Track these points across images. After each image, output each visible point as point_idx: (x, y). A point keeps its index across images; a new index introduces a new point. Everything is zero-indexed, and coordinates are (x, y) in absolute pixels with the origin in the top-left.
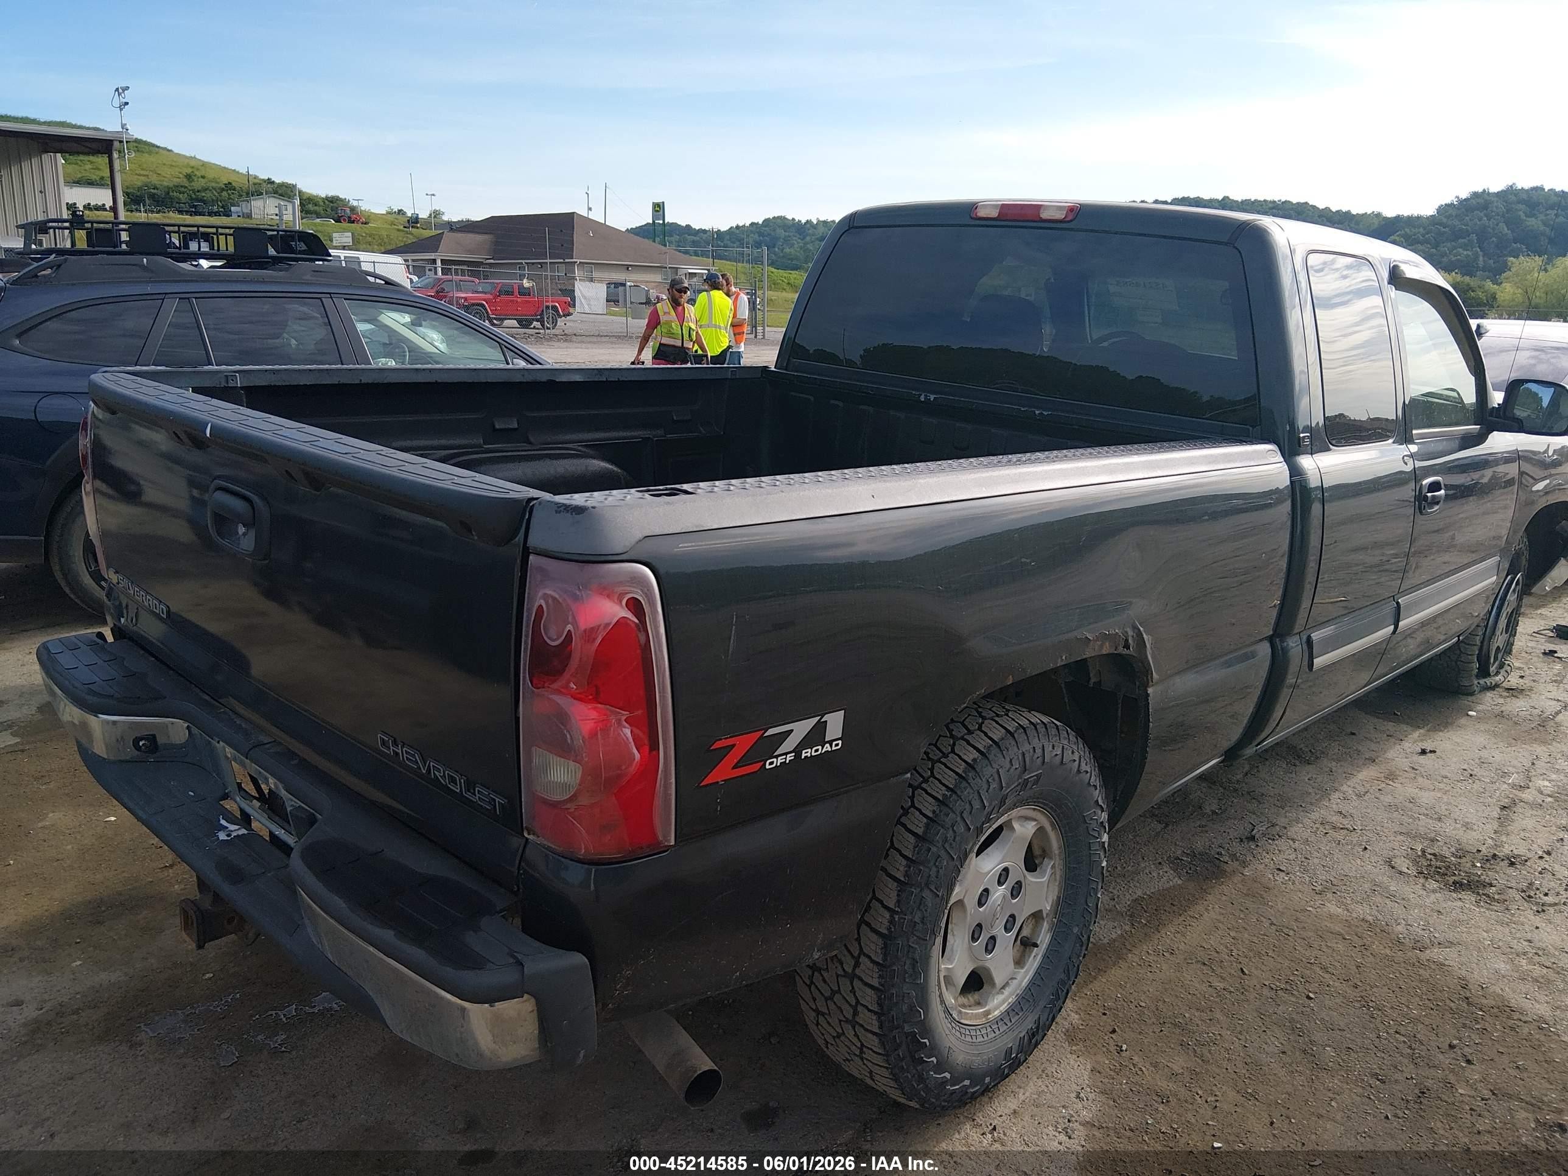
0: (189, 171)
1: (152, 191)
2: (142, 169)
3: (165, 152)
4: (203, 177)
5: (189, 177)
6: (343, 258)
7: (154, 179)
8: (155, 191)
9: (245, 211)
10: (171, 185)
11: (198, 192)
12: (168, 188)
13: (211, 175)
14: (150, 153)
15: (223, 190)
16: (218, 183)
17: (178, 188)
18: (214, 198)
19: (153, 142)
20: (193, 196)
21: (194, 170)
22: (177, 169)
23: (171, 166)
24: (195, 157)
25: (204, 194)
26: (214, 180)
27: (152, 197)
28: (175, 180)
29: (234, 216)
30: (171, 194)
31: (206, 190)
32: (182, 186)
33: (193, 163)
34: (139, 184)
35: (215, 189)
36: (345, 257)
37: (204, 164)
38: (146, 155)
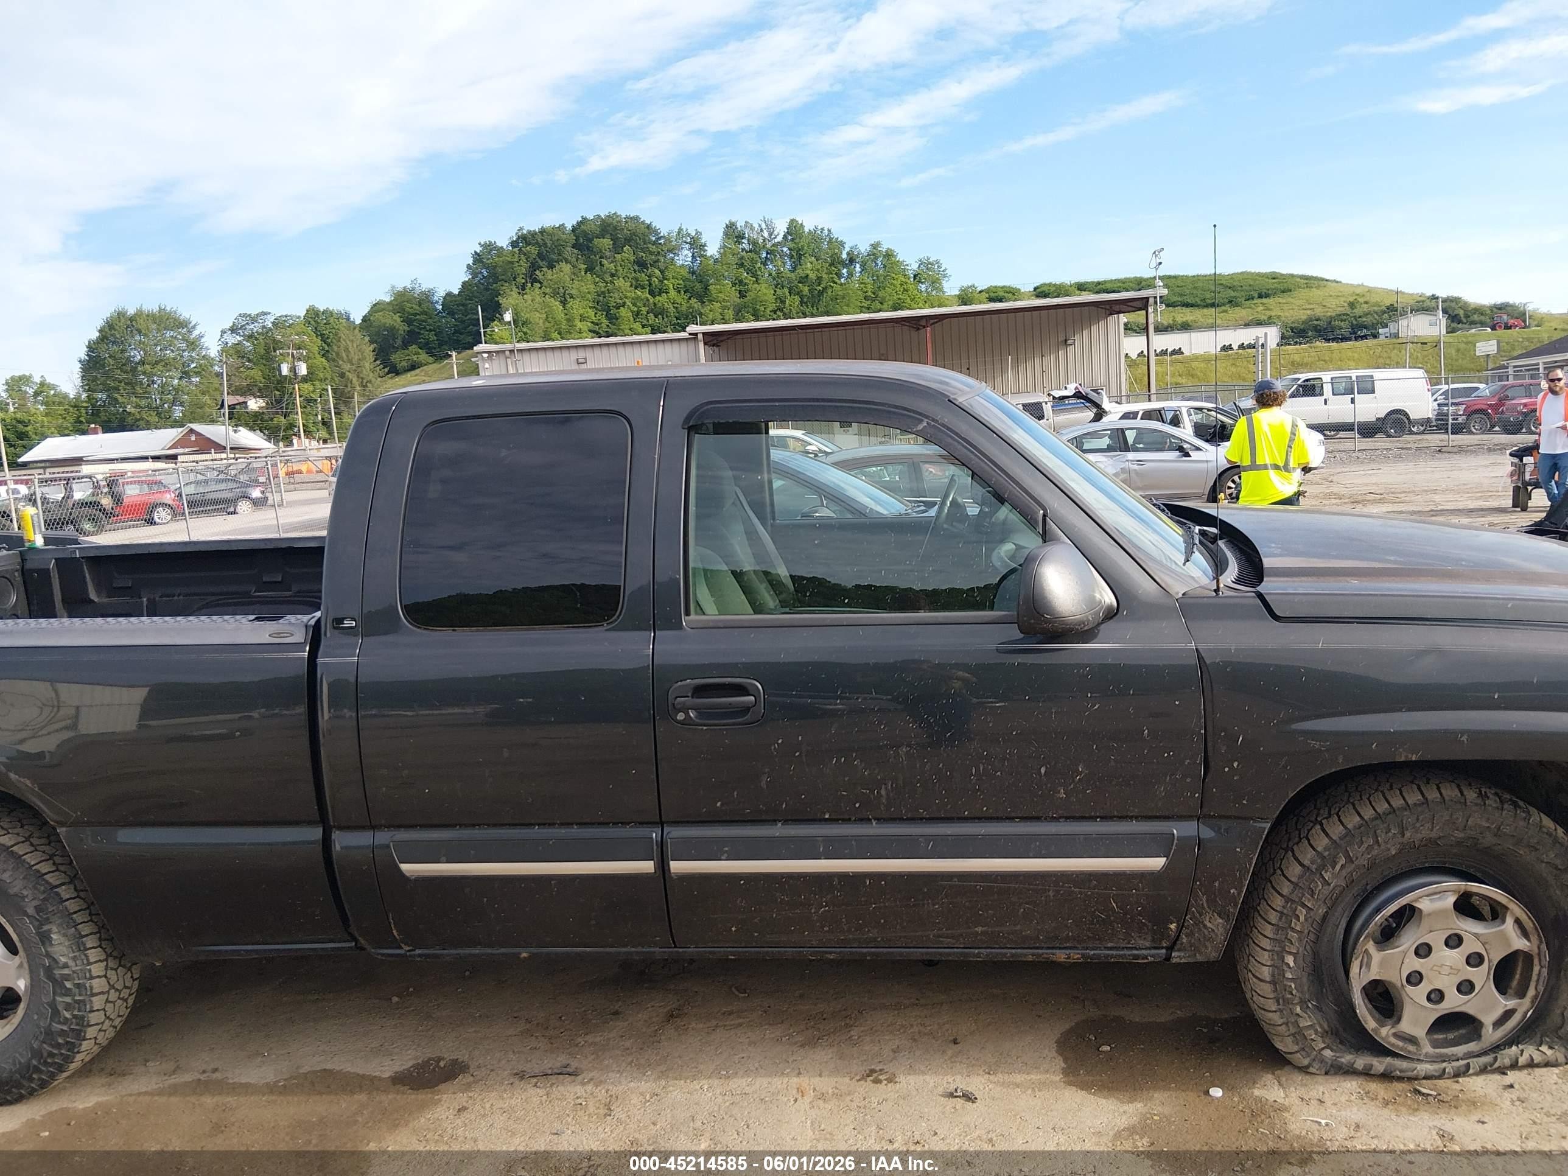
0: (1351, 299)
1: (1315, 322)
2: (1310, 304)
3: (1334, 284)
4: (1366, 303)
5: (1352, 305)
6: (1354, 378)
7: (1319, 312)
8: (1318, 322)
9: (1393, 331)
10: (1334, 314)
11: (1360, 317)
12: (1331, 317)
13: (1374, 299)
14: (1318, 287)
15: (1385, 312)
16: (1380, 306)
17: (1341, 317)
18: (1375, 322)
19: (1320, 275)
20: (1355, 322)
21: (1357, 298)
22: (1343, 299)
23: (1338, 296)
24: (1362, 285)
25: (1364, 319)
26: (1377, 304)
27: (1316, 329)
28: (1339, 309)
29: (1382, 337)
30: (1333, 323)
31: (1367, 314)
32: (1344, 315)
33: (1358, 291)
34: (1304, 317)
35: (1376, 313)
36: (1357, 377)
37: (1370, 290)
38: (1314, 289)
